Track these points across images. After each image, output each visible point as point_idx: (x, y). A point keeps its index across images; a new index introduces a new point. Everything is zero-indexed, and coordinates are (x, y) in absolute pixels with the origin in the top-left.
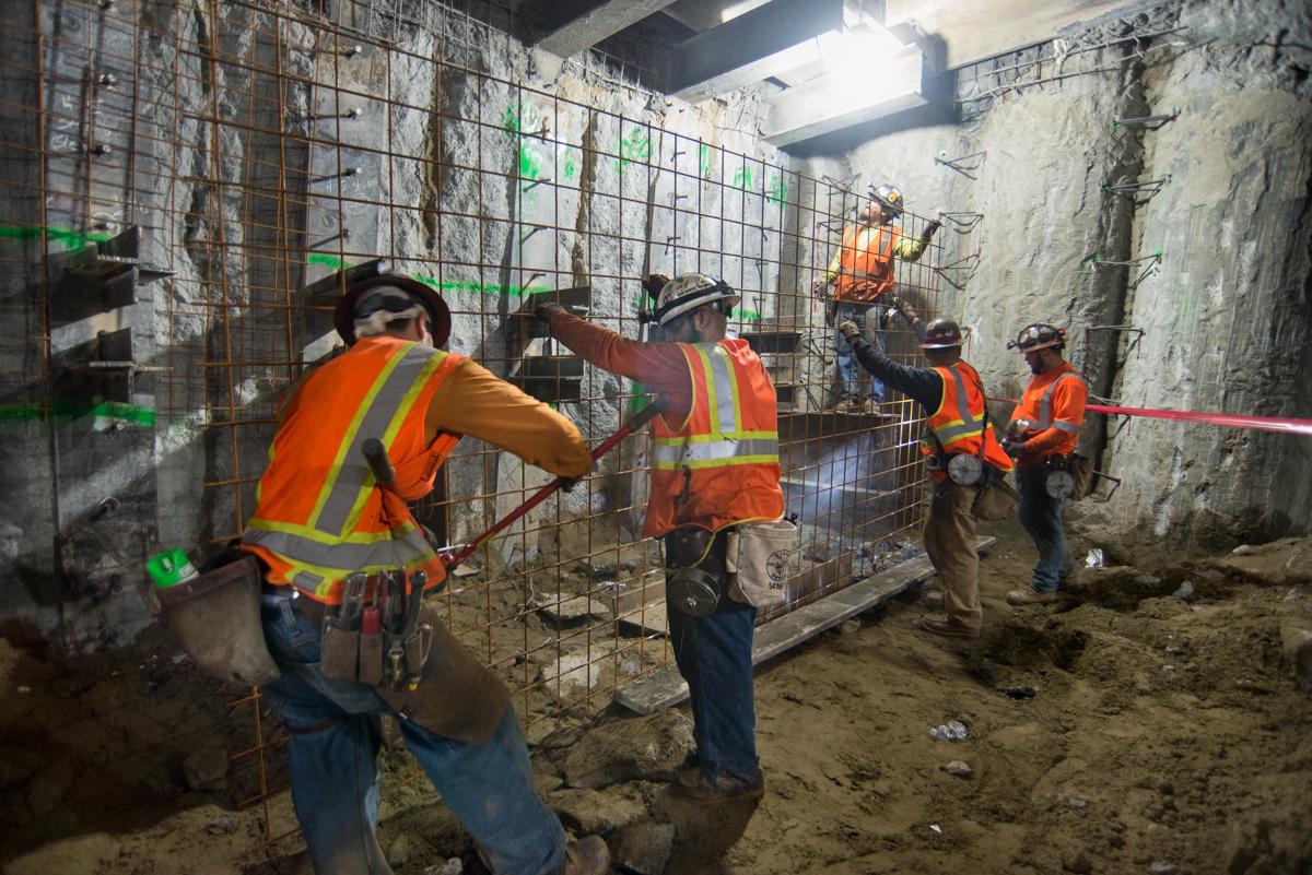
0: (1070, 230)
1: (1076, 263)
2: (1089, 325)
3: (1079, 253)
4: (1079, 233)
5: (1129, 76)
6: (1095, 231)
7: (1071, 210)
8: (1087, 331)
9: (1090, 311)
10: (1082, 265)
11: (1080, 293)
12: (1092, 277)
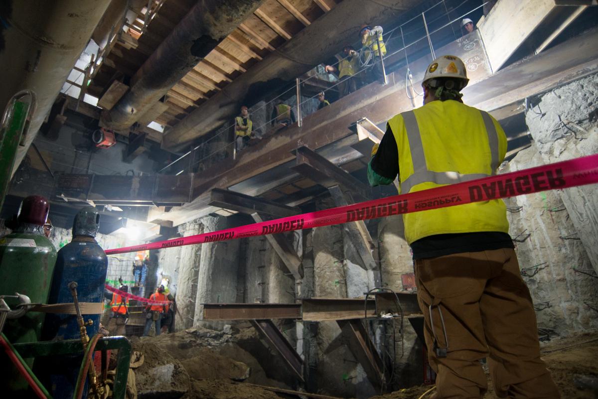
0: (189, 262)
1: (190, 269)
2: (193, 284)
3: (190, 267)
4: (190, 263)
5: (200, 230)
6: (193, 262)
7: (188, 258)
8: (192, 285)
9: (193, 280)
10: (191, 270)
11: (190, 277)
12: (193, 273)
